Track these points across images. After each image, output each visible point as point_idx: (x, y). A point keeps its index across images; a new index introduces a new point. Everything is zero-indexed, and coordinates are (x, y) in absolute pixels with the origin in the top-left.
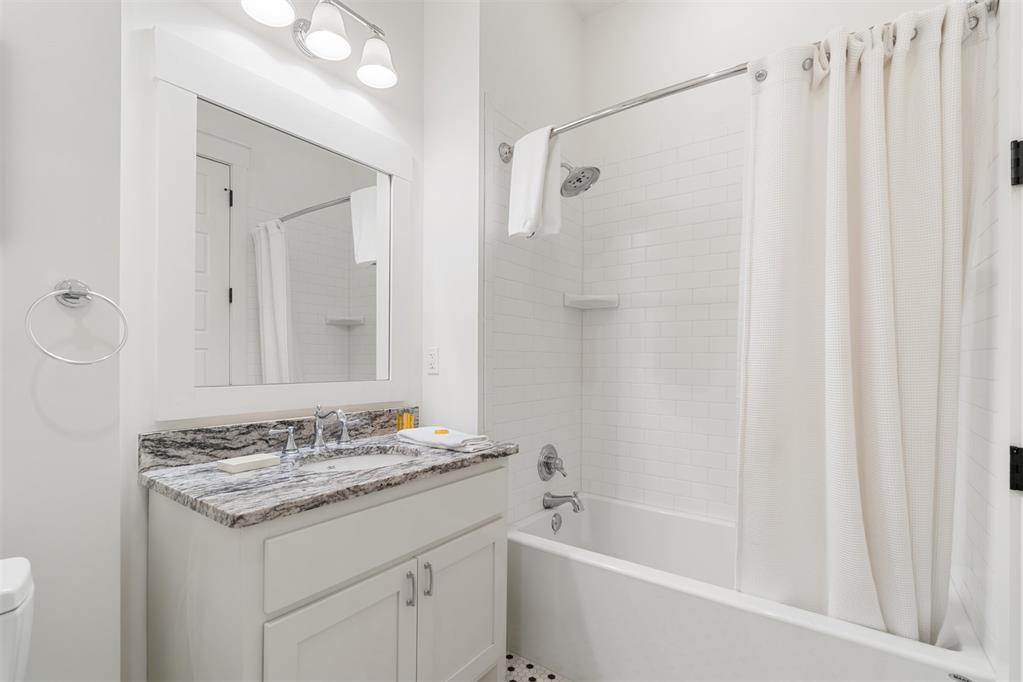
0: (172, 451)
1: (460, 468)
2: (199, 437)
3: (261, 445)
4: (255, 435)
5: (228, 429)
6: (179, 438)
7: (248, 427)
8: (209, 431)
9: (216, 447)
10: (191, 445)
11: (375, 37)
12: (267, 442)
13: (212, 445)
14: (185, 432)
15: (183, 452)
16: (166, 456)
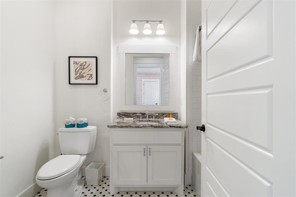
0: (121, 116)
1: (161, 128)
2: (125, 114)
3: (136, 117)
4: (135, 115)
5: (130, 113)
6: (122, 114)
7: (134, 113)
8: (127, 113)
9: (128, 116)
10: (124, 115)
11: (160, 23)
12: (137, 116)
13: (127, 116)
14: (123, 113)
15: (123, 116)
16: (120, 116)
